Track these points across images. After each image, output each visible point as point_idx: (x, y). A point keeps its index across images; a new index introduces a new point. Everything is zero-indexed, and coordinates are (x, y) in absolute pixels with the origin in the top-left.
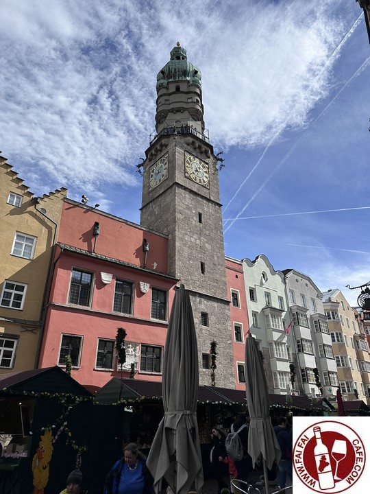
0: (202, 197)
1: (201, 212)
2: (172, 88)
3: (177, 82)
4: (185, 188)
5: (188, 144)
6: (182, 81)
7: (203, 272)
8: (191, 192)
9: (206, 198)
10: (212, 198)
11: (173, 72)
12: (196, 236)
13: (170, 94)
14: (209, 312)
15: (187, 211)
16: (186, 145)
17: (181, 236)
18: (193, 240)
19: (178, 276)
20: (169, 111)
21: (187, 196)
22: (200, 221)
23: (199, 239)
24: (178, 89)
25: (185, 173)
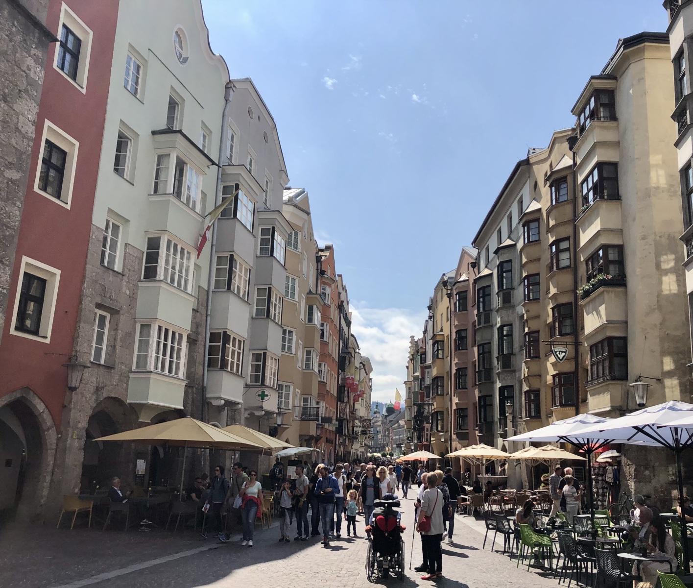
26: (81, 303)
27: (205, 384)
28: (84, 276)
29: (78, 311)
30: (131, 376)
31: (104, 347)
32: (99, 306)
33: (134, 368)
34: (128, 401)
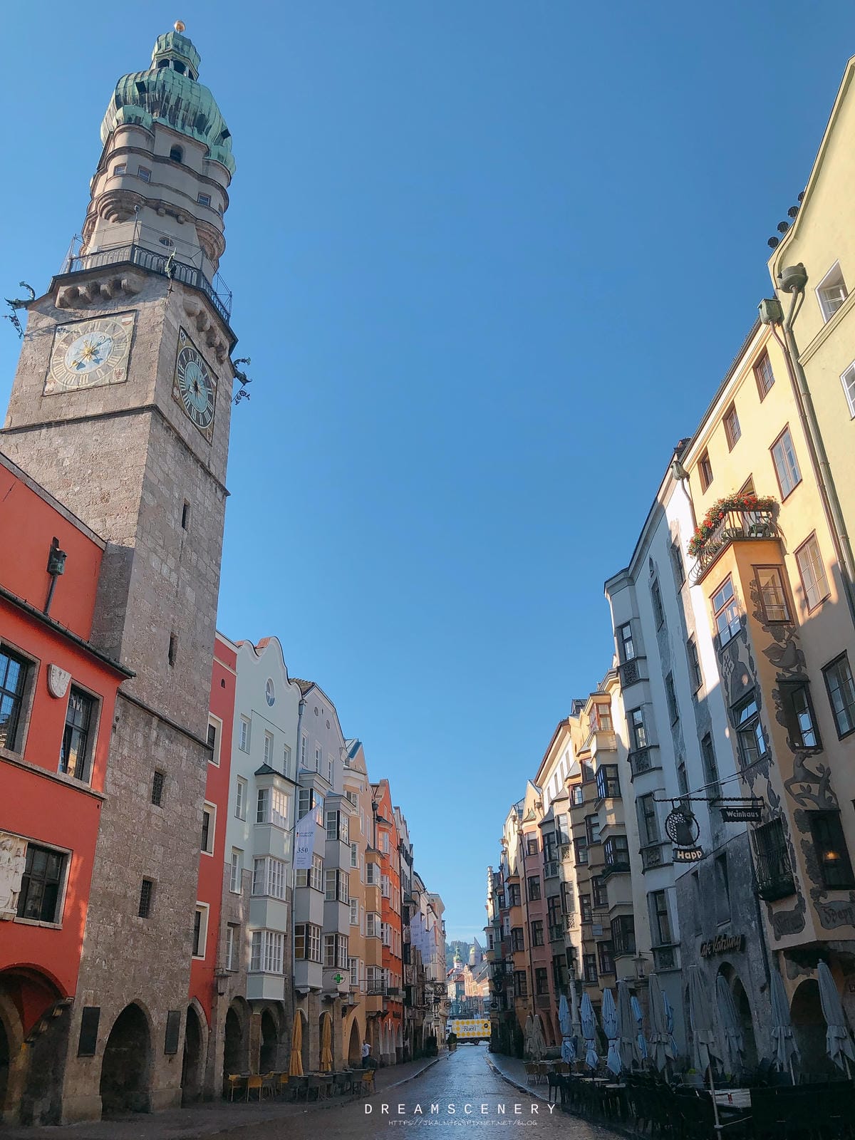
0: (197, 460)
1: (190, 500)
2: (164, 146)
3: (180, 135)
4: (170, 428)
5: (190, 314)
6: (191, 139)
7: (171, 663)
8: (180, 439)
9: (203, 466)
10: (212, 470)
11: (172, 102)
12: (171, 562)
13: (157, 159)
14: (170, 770)
15: (163, 489)
16: (184, 314)
17: (144, 554)
18: (165, 570)
19: (125, 661)
20: (147, 202)
21: (170, 449)
22: (183, 526)
23: (177, 570)
24: (176, 155)
25: (174, 385)
26: (220, 925)
27: (294, 975)
28: (221, 904)
29: (219, 931)
30: (249, 977)
31: (230, 956)
32: (229, 924)
33: (250, 970)
34: (247, 998)
